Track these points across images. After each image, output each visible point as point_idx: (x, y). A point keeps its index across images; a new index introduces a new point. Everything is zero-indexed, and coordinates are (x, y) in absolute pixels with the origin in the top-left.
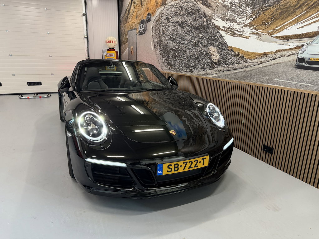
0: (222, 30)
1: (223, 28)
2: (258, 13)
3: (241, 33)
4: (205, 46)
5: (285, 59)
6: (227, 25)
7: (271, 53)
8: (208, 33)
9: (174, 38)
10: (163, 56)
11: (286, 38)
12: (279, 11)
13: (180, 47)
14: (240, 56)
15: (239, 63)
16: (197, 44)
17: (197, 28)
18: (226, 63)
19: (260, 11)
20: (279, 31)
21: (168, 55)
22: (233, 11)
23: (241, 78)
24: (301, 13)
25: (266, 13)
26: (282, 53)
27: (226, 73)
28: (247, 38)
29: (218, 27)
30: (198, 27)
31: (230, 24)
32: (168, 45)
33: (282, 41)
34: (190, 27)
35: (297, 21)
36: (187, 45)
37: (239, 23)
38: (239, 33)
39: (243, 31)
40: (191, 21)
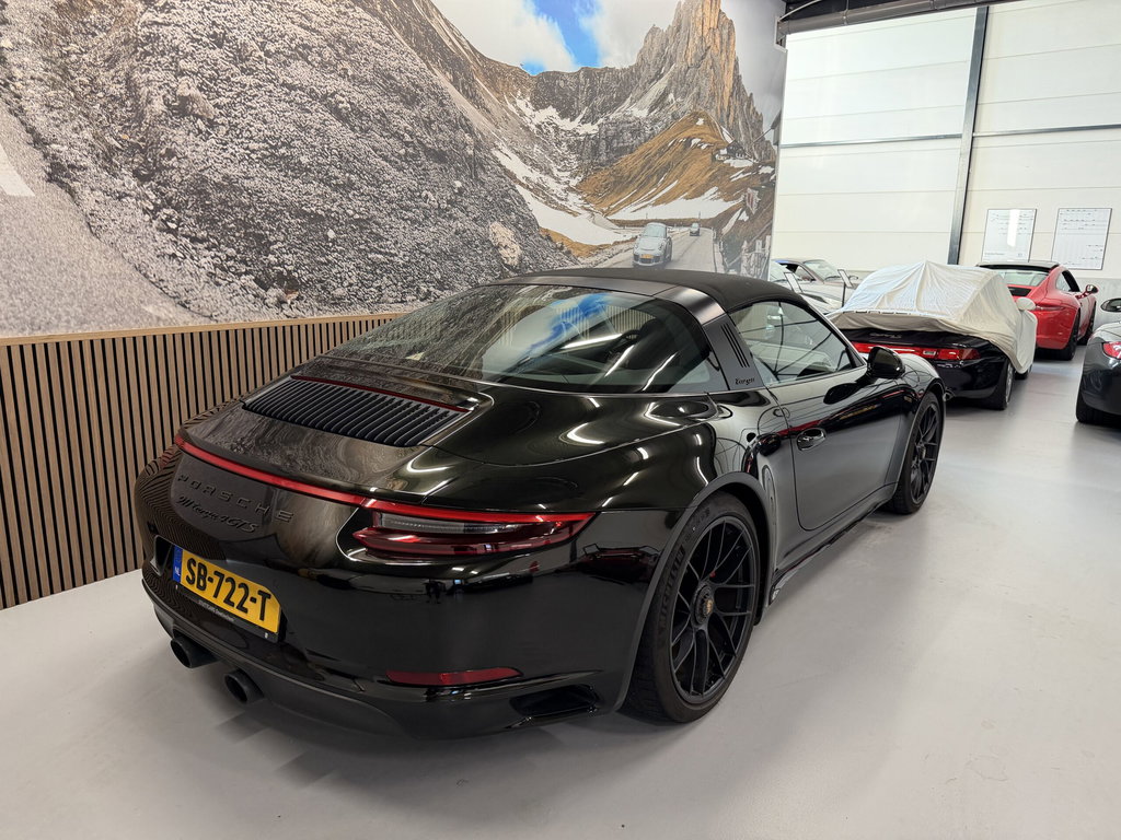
0: (521, 184)
1: (524, 181)
3: (563, 203)
4: (475, 220)
6: (535, 176)
7: (607, 246)
8: (483, 184)
9: (304, 160)
11: (622, 224)
12: (613, 179)
13: (355, 206)
14: (564, 251)
15: (564, 265)
16: (447, 210)
17: (439, 157)
28: (574, 214)
29: (513, 177)
30: (444, 153)
32: (247, 183)
34: (407, 144)
35: (629, 202)
36: (394, 205)
37: (558, 180)
38: (560, 202)
39: (566, 200)
40: (412, 124)
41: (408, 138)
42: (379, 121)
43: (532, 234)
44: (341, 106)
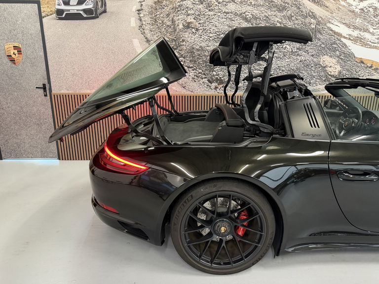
0: (345, 38)
1: (348, 36)
3: (376, 45)
4: (312, 55)
6: (356, 33)
8: (320, 39)
14: (373, 68)
15: (372, 75)
16: (296, 52)
22: (364, 19)
29: (340, 35)
31: (360, 33)
37: (373, 34)
38: (373, 45)
40: (281, 19)
42: (265, 20)
43: (350, 60)
44: (248, 16)
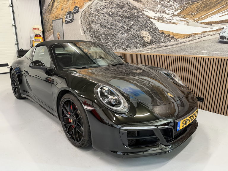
0: (152, 18)
1: (153, 17)
2: (185, 7)
3: (170, 21)
4: (137, 31)
5: (210, 37)
6: (158, 15)
7: (197, 34)
8: (139, 21)
9: (105, 25)
10: (94, 39)
11: (210, 23)
12: (203, 5)
13: (112, 32)
14: (170, 37)
15: (170, 41)
16: (129, 29)
17: (128, 18)
18: (158, 42)
19: (187, 5)
20: (203, 19)
21: (100, 38)
22: (162, 5)
23: (172, 52)
24: (221, 7)
25: (192, 7)
26: (207, 34)
27: (158, 49)
28: (176, 24)
29: (149, 17)
30: (129, 17)
31: (160, 14)
32: (99, 30)
33: (207, 25)
34: (121, 17)
35: (218, 12)
36: (118, 30)
37: (168, 14)
38: (169, 21)
39: (172, 19)
40: (122, 13)
41: (121, 16)
43: (156, 32)
